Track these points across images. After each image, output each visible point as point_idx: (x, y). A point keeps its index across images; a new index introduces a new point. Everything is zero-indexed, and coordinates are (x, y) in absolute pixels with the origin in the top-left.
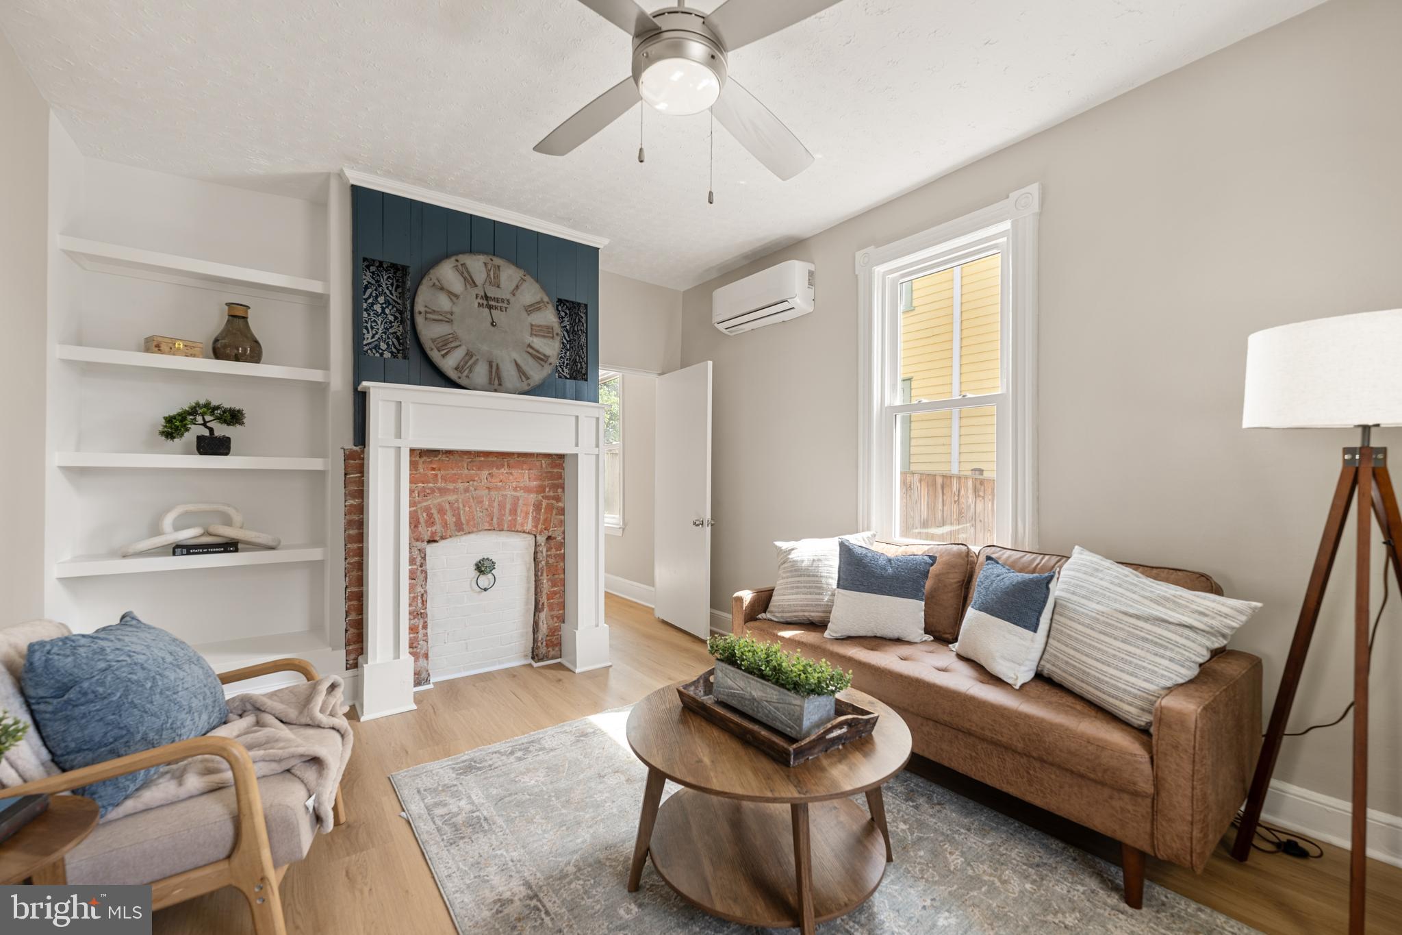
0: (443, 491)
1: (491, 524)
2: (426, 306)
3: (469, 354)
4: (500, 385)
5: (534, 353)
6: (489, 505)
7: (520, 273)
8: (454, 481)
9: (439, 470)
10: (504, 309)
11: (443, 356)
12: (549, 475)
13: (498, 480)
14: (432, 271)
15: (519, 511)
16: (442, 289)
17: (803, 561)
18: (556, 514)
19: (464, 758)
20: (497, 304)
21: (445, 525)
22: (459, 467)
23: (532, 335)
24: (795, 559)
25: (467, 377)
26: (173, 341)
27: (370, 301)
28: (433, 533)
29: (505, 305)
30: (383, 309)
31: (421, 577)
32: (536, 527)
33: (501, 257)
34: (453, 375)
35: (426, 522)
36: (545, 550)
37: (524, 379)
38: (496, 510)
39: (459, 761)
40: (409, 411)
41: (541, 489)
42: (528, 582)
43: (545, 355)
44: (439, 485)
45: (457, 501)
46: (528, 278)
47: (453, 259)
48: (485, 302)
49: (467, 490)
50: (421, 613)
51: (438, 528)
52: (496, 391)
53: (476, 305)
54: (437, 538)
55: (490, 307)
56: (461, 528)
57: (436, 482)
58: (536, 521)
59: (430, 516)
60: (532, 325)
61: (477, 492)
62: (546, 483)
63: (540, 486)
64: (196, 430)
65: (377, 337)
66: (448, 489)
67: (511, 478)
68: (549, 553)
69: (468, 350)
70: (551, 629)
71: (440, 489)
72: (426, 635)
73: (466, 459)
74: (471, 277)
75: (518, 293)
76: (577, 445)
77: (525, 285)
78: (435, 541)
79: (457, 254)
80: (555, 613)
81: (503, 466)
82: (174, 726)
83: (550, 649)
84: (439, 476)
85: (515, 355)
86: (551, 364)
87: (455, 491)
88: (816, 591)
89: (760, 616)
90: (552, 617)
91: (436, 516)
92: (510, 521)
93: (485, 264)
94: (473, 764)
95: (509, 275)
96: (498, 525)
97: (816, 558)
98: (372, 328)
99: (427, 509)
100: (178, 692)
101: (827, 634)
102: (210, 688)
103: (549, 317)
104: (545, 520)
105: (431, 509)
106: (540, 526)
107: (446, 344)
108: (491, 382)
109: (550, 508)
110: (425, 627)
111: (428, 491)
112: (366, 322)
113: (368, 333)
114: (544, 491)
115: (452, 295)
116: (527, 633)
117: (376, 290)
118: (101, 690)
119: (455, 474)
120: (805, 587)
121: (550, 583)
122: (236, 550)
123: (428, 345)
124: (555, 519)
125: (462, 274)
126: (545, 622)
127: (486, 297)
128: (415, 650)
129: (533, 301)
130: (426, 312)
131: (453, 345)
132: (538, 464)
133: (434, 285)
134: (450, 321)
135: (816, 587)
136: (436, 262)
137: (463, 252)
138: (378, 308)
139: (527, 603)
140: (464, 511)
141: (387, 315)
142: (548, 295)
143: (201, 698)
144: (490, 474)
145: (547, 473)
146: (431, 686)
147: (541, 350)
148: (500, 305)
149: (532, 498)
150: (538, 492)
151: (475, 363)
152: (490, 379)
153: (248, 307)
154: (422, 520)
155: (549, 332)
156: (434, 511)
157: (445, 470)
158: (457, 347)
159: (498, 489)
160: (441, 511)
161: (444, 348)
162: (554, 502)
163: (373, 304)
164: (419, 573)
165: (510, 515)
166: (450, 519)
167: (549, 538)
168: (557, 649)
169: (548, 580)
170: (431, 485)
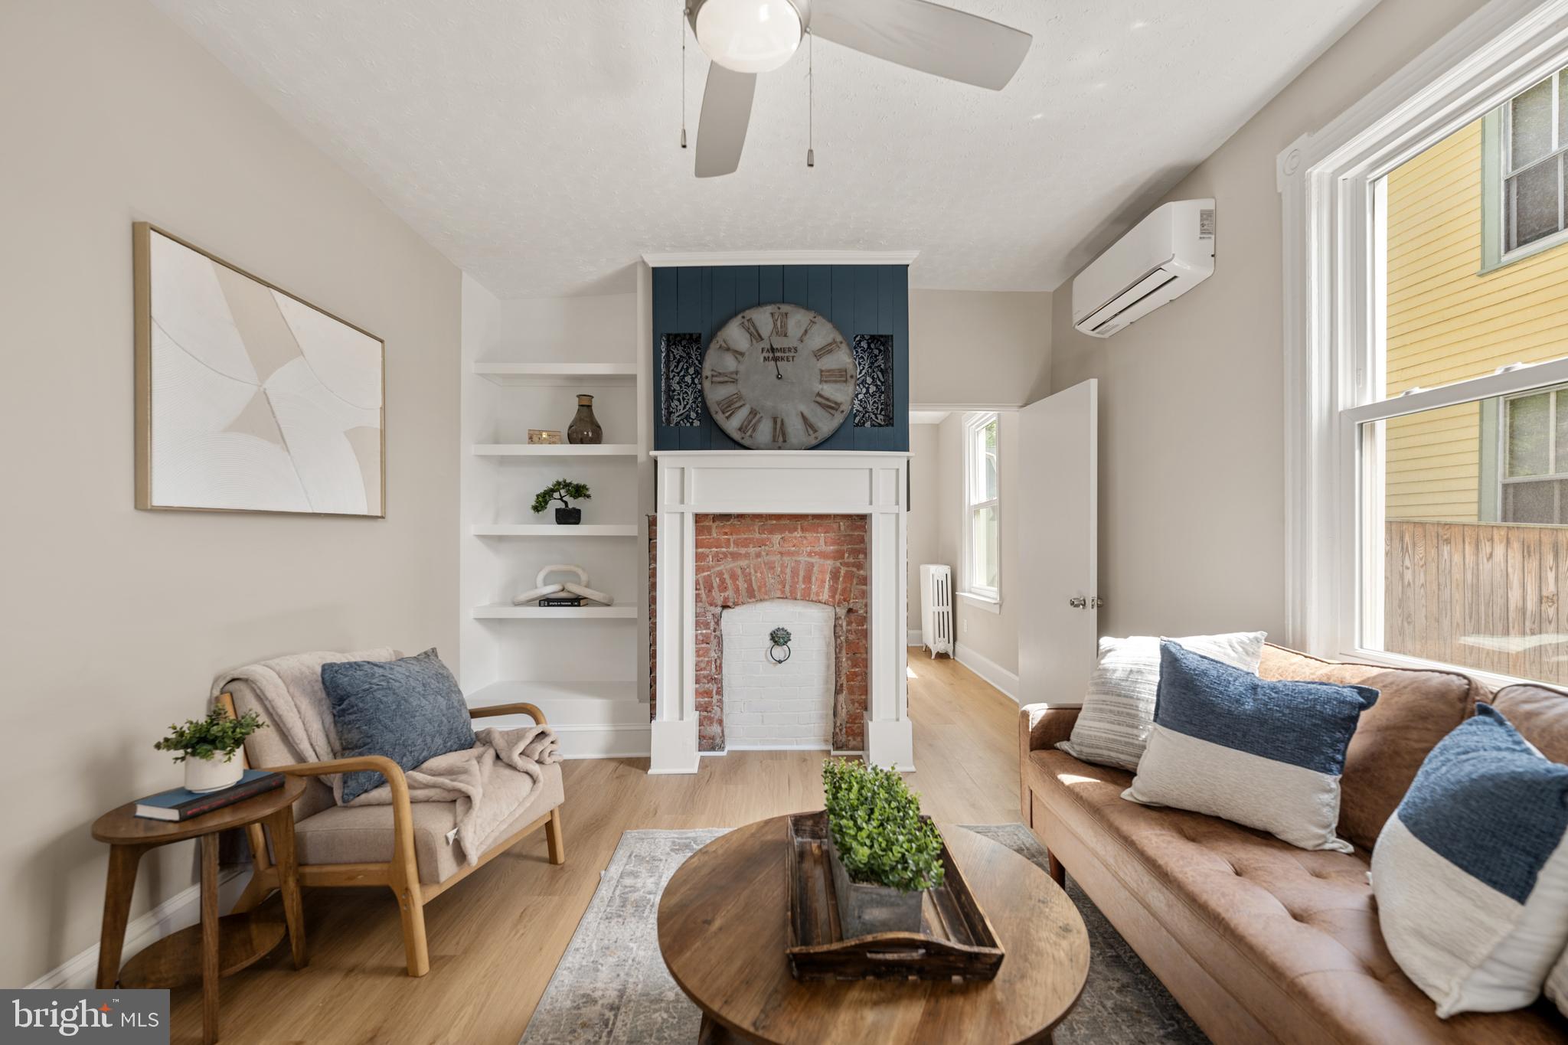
0: (735, 556)
1: (783, 592)
2: (712, 370)
3: (753, 413)
4: (785, 441)
5: (824, 401)
6: (782, 572)
7: (810, 315)
8: (747, 546)
9: (731, 534)
10: (791, 359)
11: (728, 418)
12: (848, 538)
13: (791, 544)
14: (719, 333)
15: (814, 579)
16: (728, 349)
17: (1114, 671)
18: (857, 584)
19: (690, 835)
20: (783, 355)
21: (737, 590)
22: (750, 531)
23: (821, 382)
24: (1106, 666)
25: (751, 436)
26: (540, 432)
27: (682, 374)
28: (726, 599)
29: (792, 354)
30: (693, 379)
31: (715, 642)
32: (833, 597)
33: (789, 303)
34: (736, 436)
35: (719, 586)
36: (844, 624)
37: (811, 432)
38: (788, 577)
39: (684, 836)
40: (692, 476)
41: (838, 555)
42: (828, 659)
43: (836, 403)
44: (731, 549)
45: (749, 567)
46: (820, 320)
47: (740, 316)
48: (771, 355)
49: (758, 555)
50: (715, 678)
51: (730, 593)
52: (780, 448)
53: (762, 359)
54: (730, 604)
55: (776, 359)
56: (753, 595)
57: (728, 546)
58: (833, 591)
59: (723, 581)
60: (821, 371)
61: (768, 557)
62: (845, 548)
63: (837, 551)
64: (555, 504)
65: (688, 407)
66: (741, 554)
67: (805, 542)
68: (849, 628)
69: (752, 408)
70: (851, 716)
71: (732, 554)
72: (720, 701)
73: (758, 523)
74: (757, 331)
75: (805, 338)
76: (871, 503)
77: (815, 327)
78: (728, 607)
79: (744, 310)
80: (856, 697)
81: (795, 529)
82: (406, 743)
83: (850, 738)
84: (732, 540)
85: (802, 408)
86: (843, 412)
87: (747, 556)
88: (1130, 721)
89: (1058, 745)
90: (853, 702)
91: (729, 581)
92: (803, 589)
93: (772, 314)
94: (692, 843)
95: (798, 319)
96: (791, 592)
97: (1135, 668)
98: (684, 399)
99: (720, 574)
100: (415, 716)
101: (1126, 794)
102: (448, 718)
103: (843, 358)
104: (844, 590)
105: (724, 574)
106: (837, 597)
107: (730, 406)
108: (774, 440)
109: (849, 576)
110: (720, 692)
111: (721, 556)
112: (679, 394)
113: (680, 404)
114: (842, 557)
115: (738, 354)
116: (827, 715)
117: (686, 362)
118: (361, 705)
119: (746, 539)
120: (1111, 711)
121: (849, 662)
122: (579, 605)
123: (713, 408)
124: (856, 589)
125: (748, 330)
126: (844, 706)
127: (773, 350)
128: (709, 714)
129: (824, 343)
130: (713, 376)
131: (737, 405)
132: (835, 526)
133: (721, 347)
134: (735, 381)
135: (1128, 714)
136: (723, 323)
137: (749, 307)
138: (688, 379)
139: (827, 682)
140: (756, 577)
141: (696, 384)
142: (842, 333)
143: (436, 725)
144: (782, 538)
145: (845, 536)
146: (724, 753)
147: (832, 397)
148: (786, 355)
149: (829, 564)
150: (835, 559)
151: (759, 421)
152: (774, 436)
153: (592, 397)
154: (715, 585)
155: (841, 376)
156: (726, 576)
157: (737, 534)
158: (741, 406)
159: (790, 554)
160: (734, 577)
161: (728, 409)
162: (854, 569)
163: (684, 376)
164: (712, 637)
165: (804, 582)
166: (742, 585)
167: (850, 611)
168: (859, 739)
169: (848, 659)
170: (724, 550)
